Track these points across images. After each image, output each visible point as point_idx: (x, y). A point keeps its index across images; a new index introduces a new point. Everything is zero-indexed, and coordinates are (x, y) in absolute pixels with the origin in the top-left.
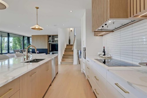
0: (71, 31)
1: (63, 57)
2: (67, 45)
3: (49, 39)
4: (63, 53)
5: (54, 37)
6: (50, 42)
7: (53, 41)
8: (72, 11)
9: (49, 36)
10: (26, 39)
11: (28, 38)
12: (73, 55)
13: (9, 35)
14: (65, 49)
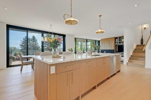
0: (145, 28)
1: (130, 58)
2: (137, 46)
3: (116, 41)
4: (132, 54)
5: (121, 38)
6: (117, 44)
7: (120, 43)
8: (138, 5)
9: (116, 38)
10: (97, 42)
11: (99, 41)
12: (144, 57)
13: (87, 41)
14: (134, 50)
